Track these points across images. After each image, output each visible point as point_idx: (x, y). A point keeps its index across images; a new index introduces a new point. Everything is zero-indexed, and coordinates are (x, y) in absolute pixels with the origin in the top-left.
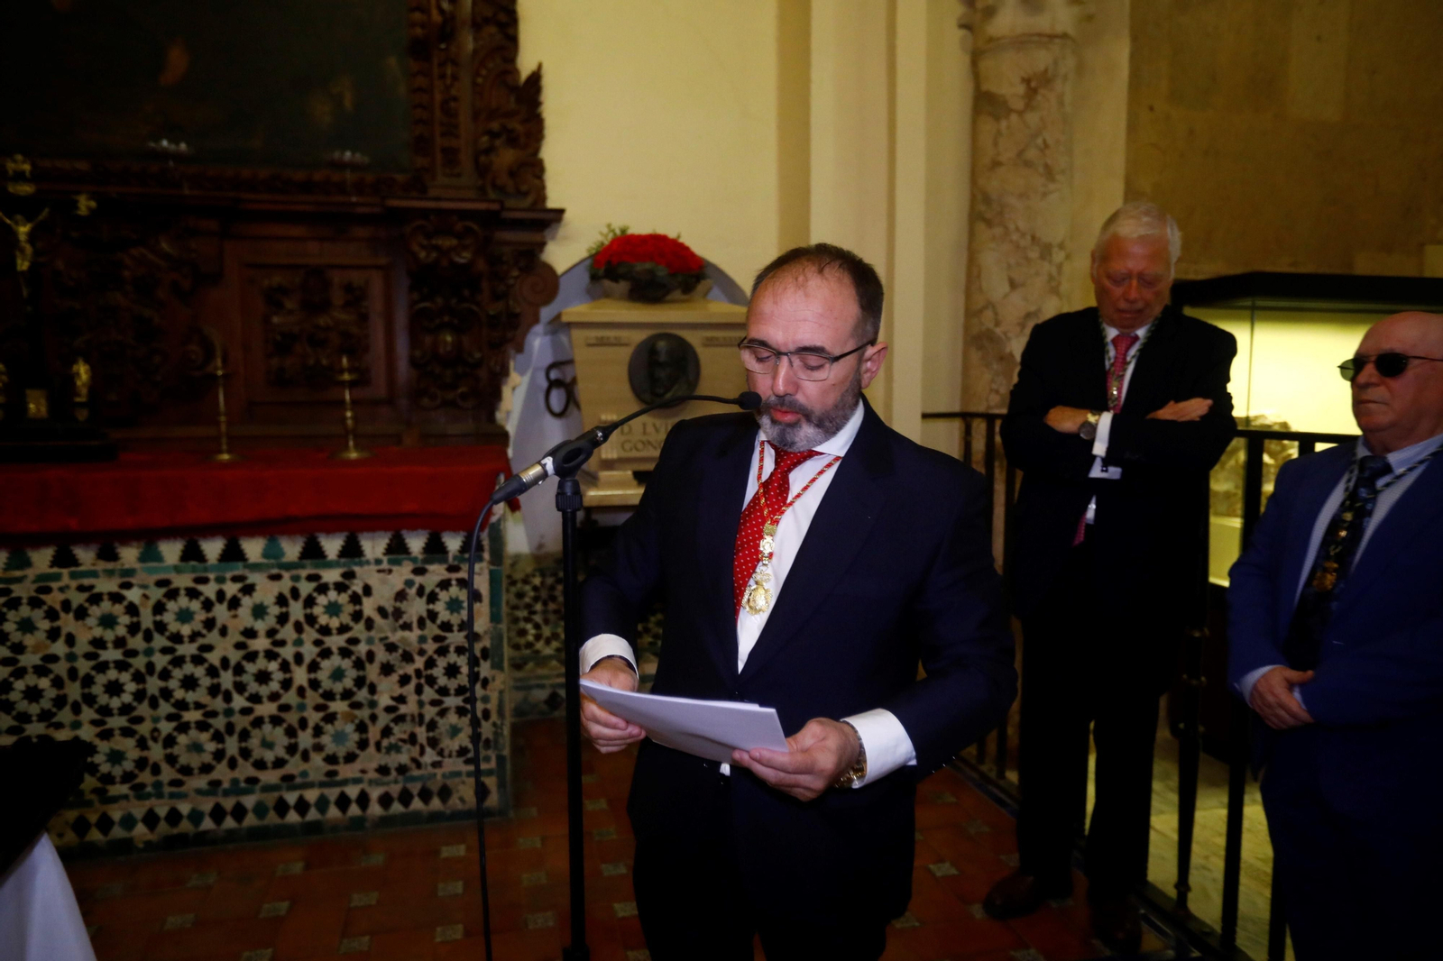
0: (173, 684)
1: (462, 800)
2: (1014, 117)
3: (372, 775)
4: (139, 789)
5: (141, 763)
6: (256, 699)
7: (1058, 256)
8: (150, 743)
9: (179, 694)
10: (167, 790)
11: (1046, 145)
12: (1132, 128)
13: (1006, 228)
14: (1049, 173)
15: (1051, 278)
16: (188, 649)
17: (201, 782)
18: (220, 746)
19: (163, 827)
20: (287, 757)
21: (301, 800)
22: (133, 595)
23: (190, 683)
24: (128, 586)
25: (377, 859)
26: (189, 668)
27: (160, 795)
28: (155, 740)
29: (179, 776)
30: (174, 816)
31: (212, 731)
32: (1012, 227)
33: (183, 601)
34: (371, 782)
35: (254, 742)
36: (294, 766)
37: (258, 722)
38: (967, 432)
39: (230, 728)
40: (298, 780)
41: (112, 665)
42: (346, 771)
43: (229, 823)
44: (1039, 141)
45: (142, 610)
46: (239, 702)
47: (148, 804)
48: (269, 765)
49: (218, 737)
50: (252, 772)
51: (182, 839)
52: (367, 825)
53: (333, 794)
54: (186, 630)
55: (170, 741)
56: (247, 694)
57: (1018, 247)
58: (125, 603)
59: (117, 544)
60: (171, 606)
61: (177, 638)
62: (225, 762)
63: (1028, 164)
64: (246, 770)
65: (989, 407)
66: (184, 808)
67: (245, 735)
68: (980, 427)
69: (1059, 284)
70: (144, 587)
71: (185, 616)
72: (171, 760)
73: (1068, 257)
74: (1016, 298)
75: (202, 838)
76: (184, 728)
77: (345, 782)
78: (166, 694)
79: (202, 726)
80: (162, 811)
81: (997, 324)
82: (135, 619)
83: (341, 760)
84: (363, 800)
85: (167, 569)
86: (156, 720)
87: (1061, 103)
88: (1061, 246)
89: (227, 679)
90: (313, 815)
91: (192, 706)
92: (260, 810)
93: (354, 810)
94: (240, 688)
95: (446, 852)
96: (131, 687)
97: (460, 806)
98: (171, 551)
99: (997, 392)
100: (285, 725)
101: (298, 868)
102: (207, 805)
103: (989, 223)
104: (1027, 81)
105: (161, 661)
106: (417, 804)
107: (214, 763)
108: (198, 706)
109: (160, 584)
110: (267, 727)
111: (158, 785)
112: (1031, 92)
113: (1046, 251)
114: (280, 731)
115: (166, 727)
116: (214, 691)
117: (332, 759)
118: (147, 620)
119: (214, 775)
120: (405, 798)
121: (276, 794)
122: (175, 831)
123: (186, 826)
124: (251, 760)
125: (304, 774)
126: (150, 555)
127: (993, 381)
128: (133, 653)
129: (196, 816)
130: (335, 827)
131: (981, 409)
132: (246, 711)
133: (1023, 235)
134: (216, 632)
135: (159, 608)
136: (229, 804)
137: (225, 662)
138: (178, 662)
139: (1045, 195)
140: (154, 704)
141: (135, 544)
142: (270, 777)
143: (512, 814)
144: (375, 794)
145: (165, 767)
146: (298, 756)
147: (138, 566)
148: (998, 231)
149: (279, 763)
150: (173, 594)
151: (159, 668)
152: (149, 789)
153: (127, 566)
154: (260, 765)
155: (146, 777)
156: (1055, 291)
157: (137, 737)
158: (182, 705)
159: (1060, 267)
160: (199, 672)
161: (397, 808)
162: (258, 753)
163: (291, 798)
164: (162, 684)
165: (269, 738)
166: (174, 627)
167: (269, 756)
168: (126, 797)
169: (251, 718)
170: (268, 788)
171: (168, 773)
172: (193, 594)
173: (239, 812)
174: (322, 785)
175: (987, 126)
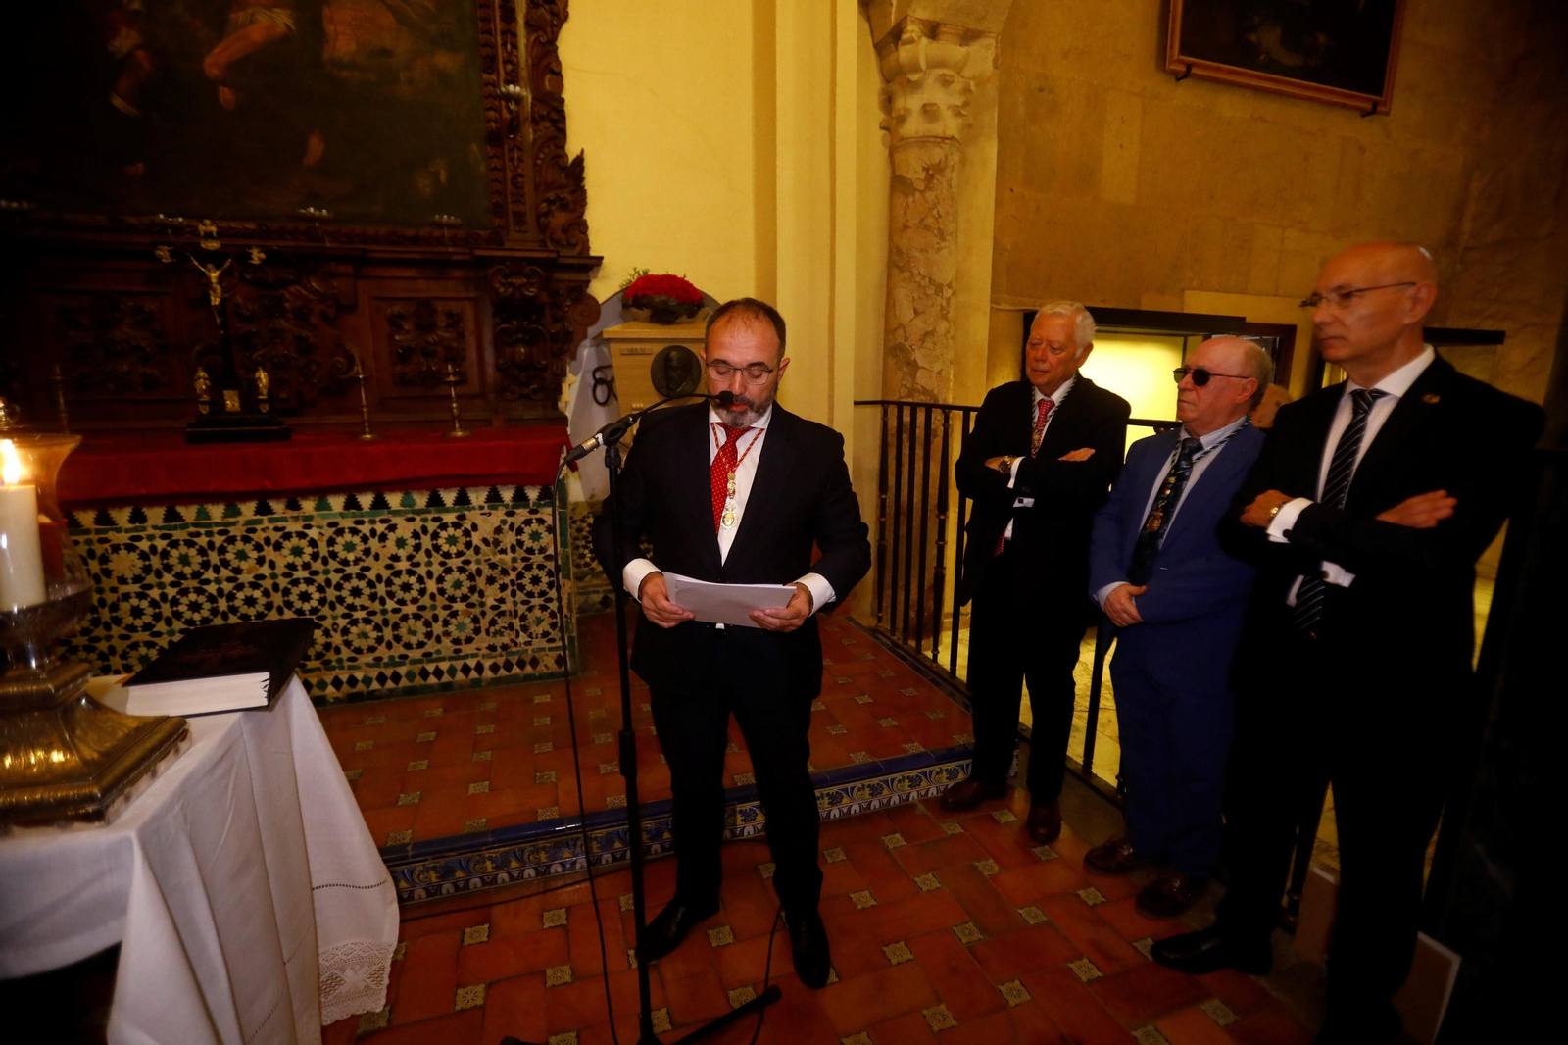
0: (345, 593)
1: (546, 666)
2: (918, 194)
3: (485, 651)
4: (327, 664)
5: (328, 646)
6: (402, 602)
7: (948, 293)
8: (332, 633)
9: (349, 600)
10: (346, 664)
11: (940, 216)
12: (999, 203)
13: (912, 272)
14: (942, 235)
15: (942, 308)
16: (353, 570)
17: (369, 658)
18: (380, 634)
19: (345, 688)
20: (426, 640)
21: (437, 668)
22: (313, 533)
23: (356, 592)
24: (309, 527)
25: (491, 706)
26: (355, 582)
27: (342, 668)
28: (335, 631)
29: (354, 655)
30: (352, 681)
31: (373, 624)
32: (916, 272)
33: (348, 537)
34: (484, 656)
35: (403, 631)
36: (432, 646)
37: (405, 618)
38: (885, 414)
39: (386, 622)
40: (435, 656)
41: (302, 581)
42: (466, 649)
43: (390, 685)
44: (935, 212)
45: (319, 543)
46: (391, 604)
47: (334, 673)
48: (414, 646)
49: (378, 628)
50: (403, 651)
51: (359, 696)
52: (483, 684)
53: (459, 664)
54: (351, 557)
55: (345, 632)
56: (395, 599)
57: (920, 286)
58: (308, 539)
59: (299, 499)
60: (340, 540)
61: (345, 562)
62: (384, 644)
63: (927, 228)
64: (398, 650)
65: (900, 397)
66: (359, 676)
67: (396, 627)
68: (893, 411)
69: (948, 312)
70: (320, 527)
71: (349, 547)
72: (348, 644)
73: (954, 293)
74: (919, 322)
75: (372, 695)
76: (354, 622)
77: (466, 656)
78: (341, 600)
79: (367, 621)
80: (344, 678)
81: (906, 340)
82: (315, 550)
83: (463, 642)
84: (479, 668)
85: (334, 515)
86: (335, 618)
87: (950, 186)
88: (949, 286)
89: (381, 589)
90: (446, 678)
91: (359, 608)
92: (410, 676)
93: (474, 674)
94: (391, 595)
95: (537, 700)
96: (316, 596)
97: (545, 671)
98: (337, 502)
99: (906, 386)
100: (423, 619)
101: (439, 711)
102: (374, 673)
103: (901, 269)
104: (926, 169)
105: (335, 578)
106: (516, 670)
107: (376, 645)
108: (363, 608)
109: (331, 525)
110: (411, 621)
111: (340, 661)
112: (930, 178)
113: (939, 289)
114: (420, 623)
115: (342, 622)
116: (373, 597)
117: (456, 641)
118: (324, 550)
119: (377, 654)
120: (508, 666)
121: (420, 665)
122: (354, 691)
123: (360, 687)
124: (402, 643)
125: (438, 652)
126: (323, 506)
127: (903, 379)
128: (316, 573)
129: (367, 681)
130: (461, 686)
131: (895, 398)
132: (396, 611)
133: (923, 278)
134: (371, 558)
135: (331, 542)
136: (388, 672)
137: (379, 578)
138: (347, 578)
139: (939, 250)
140: (333, 607)
141: (312, 498)
142: (416, 654)
143: (580, 674)
144: (487, 663)
145: (343, 649)
146: (433, 639)
147: (314, 513)
148: (907, 275)
149: (421, 645)
150: (340, 532)
151: (334, 582)
152: (334, 663)
153: (307, 514)
154: (408, 646)
155: (331, 656)
156: (945, 317)
157: (323, 629)
158: (352, 607)
159: (948, 300)
160: (362, 585)
161: (502, 672)
162: (406, 638)
163: (431, 667)
164: (337, 593)
165: (413, 629)
166: (342, 554)
167: (414, 640)
168: (319, 669)
169: (400, 615)
170: (415, 662)
171: (346, 653)
172: (354, 532)
173: (396, 677)
174: (451, 658)
175: (900, 201)
